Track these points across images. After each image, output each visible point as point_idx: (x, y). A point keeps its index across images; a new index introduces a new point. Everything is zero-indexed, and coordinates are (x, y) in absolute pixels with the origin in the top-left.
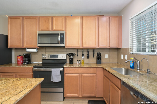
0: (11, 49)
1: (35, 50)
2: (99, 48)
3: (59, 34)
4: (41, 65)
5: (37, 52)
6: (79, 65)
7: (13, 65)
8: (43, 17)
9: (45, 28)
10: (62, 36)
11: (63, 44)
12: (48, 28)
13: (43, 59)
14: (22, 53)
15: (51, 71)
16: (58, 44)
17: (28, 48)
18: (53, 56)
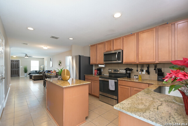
0: (92, 65)
1: (103, 66)
2: (159, 62)
3: (117, 53)
4: (108, 77)
5: (105, 67)
6: (136, 80)
7: (94, 75)
8: (107, 42)
9: (109, 50)
10: (119, 54)
11: (120, 60)
12: (110, 49)
13: (109, 73)
14: (96, 68)
15: (108, 81)
16: (116, 61)
17: (100, 65)
18: (116, 70)
